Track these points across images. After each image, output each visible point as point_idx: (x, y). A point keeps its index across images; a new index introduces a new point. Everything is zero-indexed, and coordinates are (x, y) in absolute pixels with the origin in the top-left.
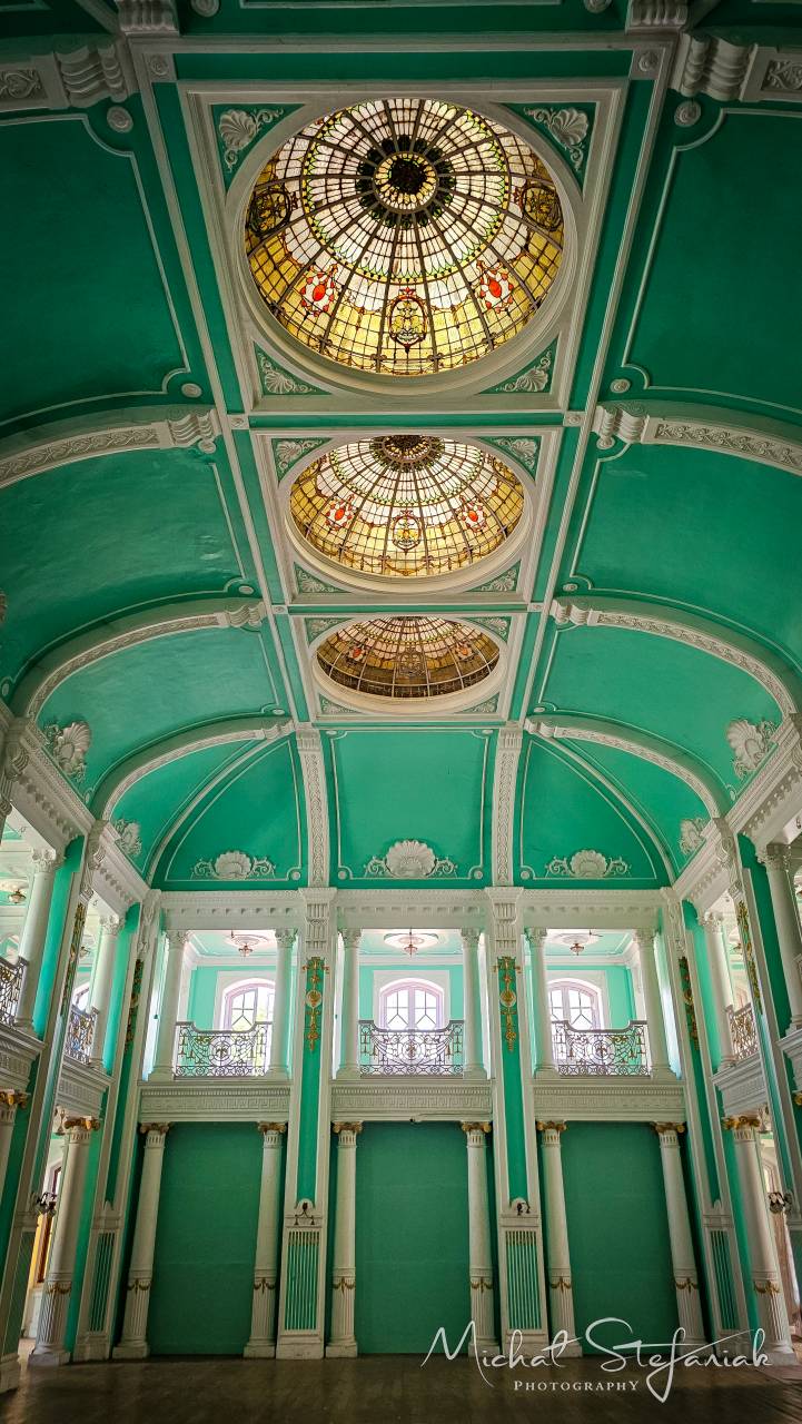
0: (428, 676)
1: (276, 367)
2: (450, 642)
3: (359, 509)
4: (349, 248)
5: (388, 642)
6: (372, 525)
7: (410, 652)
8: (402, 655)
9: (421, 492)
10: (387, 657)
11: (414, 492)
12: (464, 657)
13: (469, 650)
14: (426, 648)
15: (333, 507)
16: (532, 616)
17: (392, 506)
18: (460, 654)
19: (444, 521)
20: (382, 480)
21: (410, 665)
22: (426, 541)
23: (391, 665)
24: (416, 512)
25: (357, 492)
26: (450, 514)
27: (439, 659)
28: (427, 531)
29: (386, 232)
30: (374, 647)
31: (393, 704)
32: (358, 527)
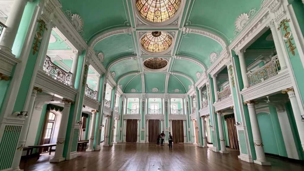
1: (140, 21)
3: (150, 43)
8: (155, 63)
11: (157, 40)
15: (146, 42)
16: (172, 58)
17: (154, 42)
18: (162, 63)
20: (153, 38)
23: (153, 65)
24: (157, 43)
26: (162, 43)
27: (159, 64)
28: (159, 46)
30: (151, 62)
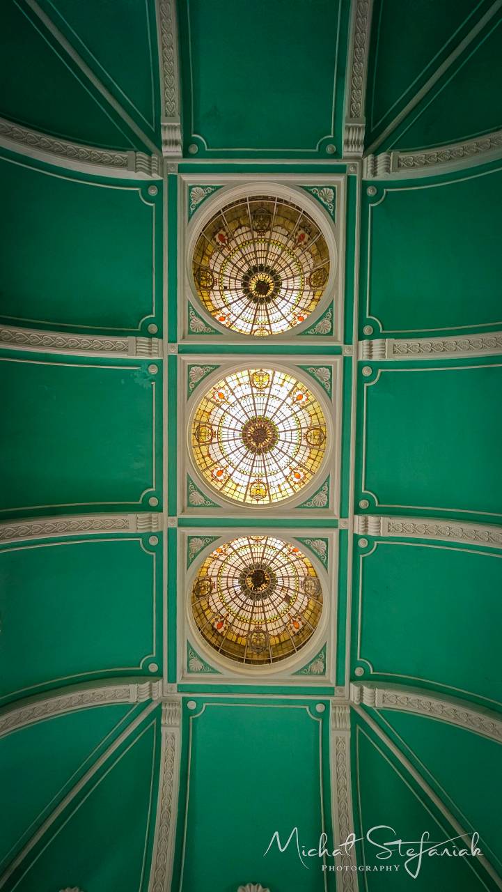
0: (271, 652)
1: (197, 315)
2: (286, 619)
3: (231, 475)
4: (237, 309)
5: (243, 620)
6: (238, 485)
7: (258, 630)
8: (252, 633)
9: (267, 468)
10: (241, 634)
11: (263, 468)
12: (296, 631)
13: (300, 623)
14: (270, 627)
15: (216, 468)
16: (343, 533)
17: (250, 476)
18: (294, 629)
19: (280, 483)
20: (245, 459)
21: (258, 642)
22: (270, 495)
23: (243, 641)
24: (264, 480)
25: (231, 464)
26: (284, 479)
27: (278, 635)
28: (270, 490)
29: (253, 305)
30: (232, 624)
31: (243, 667)
32: (229, 484)
